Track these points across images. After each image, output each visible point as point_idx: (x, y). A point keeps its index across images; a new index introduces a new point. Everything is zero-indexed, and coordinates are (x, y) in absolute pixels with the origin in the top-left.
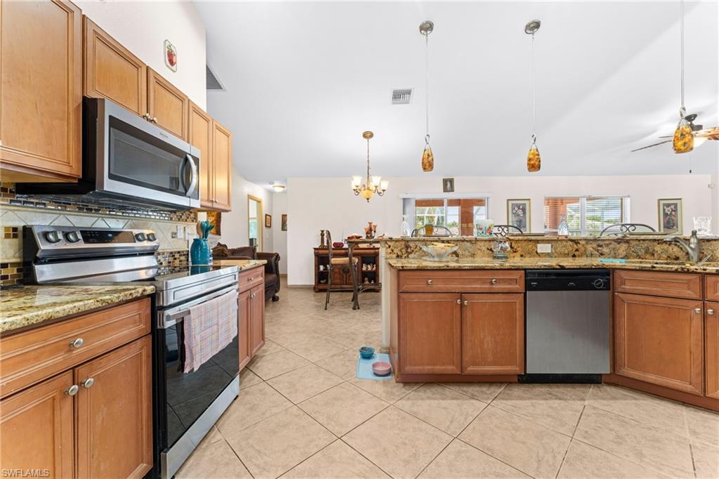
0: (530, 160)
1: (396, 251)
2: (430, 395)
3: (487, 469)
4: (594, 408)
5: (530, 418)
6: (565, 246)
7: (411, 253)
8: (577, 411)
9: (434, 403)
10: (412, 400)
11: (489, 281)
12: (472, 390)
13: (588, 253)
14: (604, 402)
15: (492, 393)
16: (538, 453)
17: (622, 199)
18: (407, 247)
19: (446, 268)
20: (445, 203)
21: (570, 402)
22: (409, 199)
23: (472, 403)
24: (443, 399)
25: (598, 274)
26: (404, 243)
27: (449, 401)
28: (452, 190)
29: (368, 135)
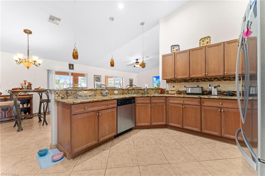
0: (111, 63)
1: (61, 95)
2: (88, 157)
3: (121, 173)
4: (135, 137)
5: (123, 148)
6: (121, 91)
7: (69, 96)
8: (132, 140)
9: (91, 160)
10: (81, 164)
11: (107, 104)
12: (102, 147)
13: (126, 93)
14: (136, 135)
15: (109, 145)
16: (130, 158)
17: (123, 78)
18: (67, 93)
19: (93, 101)
20: (70, 74)
21: (129, 138)
22: (50, 70)
23: (105, 152)
24: (94, 156)
25: (132, 99)
26: (65, 91)
27: (96, 156)
28: (73, 69)
29: (28, 32)
